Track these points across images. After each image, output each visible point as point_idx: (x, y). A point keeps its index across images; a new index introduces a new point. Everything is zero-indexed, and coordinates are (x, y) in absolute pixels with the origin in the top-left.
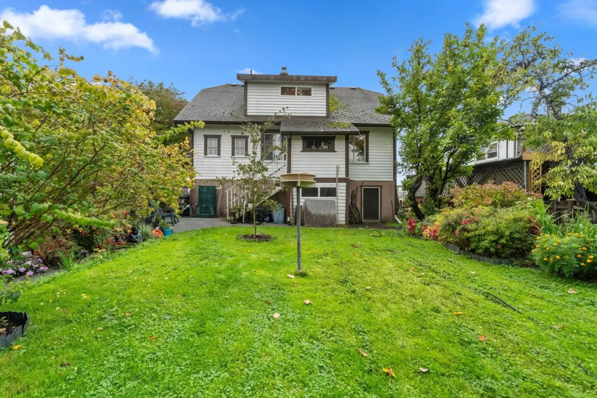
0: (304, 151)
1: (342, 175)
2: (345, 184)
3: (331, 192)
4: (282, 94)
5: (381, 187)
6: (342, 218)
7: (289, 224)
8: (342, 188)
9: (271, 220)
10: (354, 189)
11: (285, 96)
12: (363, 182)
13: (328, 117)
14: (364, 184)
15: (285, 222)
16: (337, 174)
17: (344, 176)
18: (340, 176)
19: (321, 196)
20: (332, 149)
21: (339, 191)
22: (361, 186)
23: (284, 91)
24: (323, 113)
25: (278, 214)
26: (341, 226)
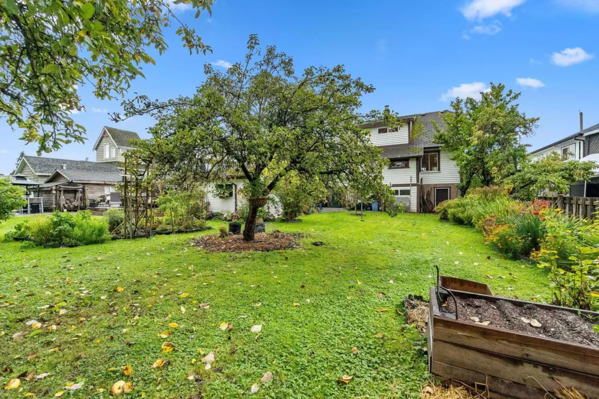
0: (390, 168)
1: (414, 181)
2: (416, 187)
3: (407, 192)
4: (379, 132)
5: (450, 188)
6: (414, 207)
7: (381, 211)
8: (414, 191)
9: (371, 209)
10: (429, 189)
11: (381, 134)
12: (436, 185)
13: (409, 144)
14: (437, 186)
15: (379, 210)
16: (411, 181)
17: (416, 183)
18: (412, 183)
19: (401, 194)
20: (407, 166)
21: (412, 192)
22: (434, 188)
23: (381, 131)
24: (406, 141)
25: (375, 206)
26: (413, 213)
